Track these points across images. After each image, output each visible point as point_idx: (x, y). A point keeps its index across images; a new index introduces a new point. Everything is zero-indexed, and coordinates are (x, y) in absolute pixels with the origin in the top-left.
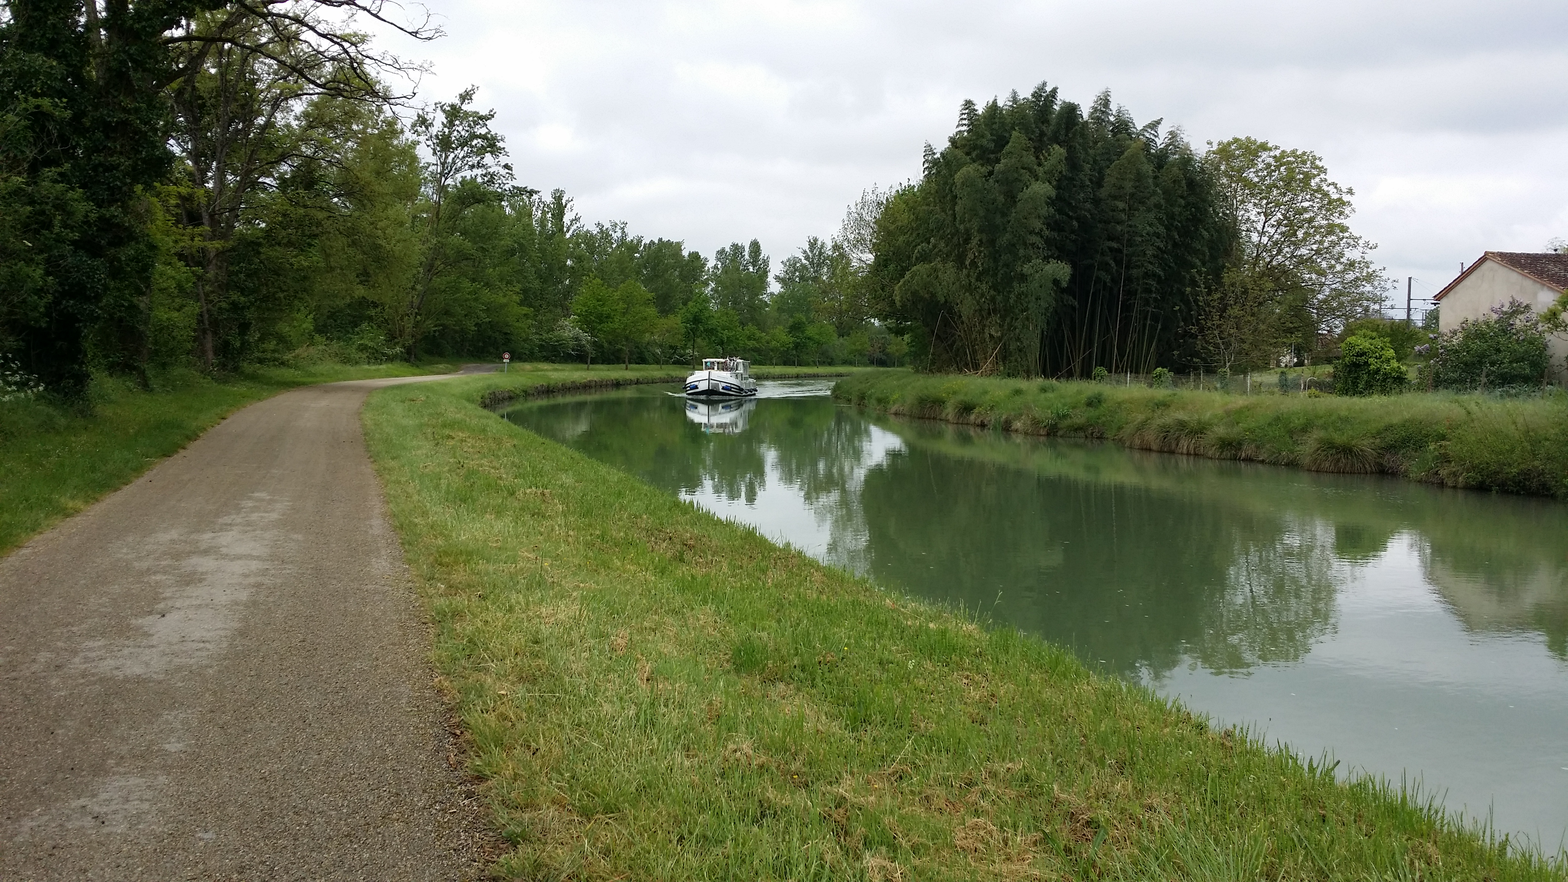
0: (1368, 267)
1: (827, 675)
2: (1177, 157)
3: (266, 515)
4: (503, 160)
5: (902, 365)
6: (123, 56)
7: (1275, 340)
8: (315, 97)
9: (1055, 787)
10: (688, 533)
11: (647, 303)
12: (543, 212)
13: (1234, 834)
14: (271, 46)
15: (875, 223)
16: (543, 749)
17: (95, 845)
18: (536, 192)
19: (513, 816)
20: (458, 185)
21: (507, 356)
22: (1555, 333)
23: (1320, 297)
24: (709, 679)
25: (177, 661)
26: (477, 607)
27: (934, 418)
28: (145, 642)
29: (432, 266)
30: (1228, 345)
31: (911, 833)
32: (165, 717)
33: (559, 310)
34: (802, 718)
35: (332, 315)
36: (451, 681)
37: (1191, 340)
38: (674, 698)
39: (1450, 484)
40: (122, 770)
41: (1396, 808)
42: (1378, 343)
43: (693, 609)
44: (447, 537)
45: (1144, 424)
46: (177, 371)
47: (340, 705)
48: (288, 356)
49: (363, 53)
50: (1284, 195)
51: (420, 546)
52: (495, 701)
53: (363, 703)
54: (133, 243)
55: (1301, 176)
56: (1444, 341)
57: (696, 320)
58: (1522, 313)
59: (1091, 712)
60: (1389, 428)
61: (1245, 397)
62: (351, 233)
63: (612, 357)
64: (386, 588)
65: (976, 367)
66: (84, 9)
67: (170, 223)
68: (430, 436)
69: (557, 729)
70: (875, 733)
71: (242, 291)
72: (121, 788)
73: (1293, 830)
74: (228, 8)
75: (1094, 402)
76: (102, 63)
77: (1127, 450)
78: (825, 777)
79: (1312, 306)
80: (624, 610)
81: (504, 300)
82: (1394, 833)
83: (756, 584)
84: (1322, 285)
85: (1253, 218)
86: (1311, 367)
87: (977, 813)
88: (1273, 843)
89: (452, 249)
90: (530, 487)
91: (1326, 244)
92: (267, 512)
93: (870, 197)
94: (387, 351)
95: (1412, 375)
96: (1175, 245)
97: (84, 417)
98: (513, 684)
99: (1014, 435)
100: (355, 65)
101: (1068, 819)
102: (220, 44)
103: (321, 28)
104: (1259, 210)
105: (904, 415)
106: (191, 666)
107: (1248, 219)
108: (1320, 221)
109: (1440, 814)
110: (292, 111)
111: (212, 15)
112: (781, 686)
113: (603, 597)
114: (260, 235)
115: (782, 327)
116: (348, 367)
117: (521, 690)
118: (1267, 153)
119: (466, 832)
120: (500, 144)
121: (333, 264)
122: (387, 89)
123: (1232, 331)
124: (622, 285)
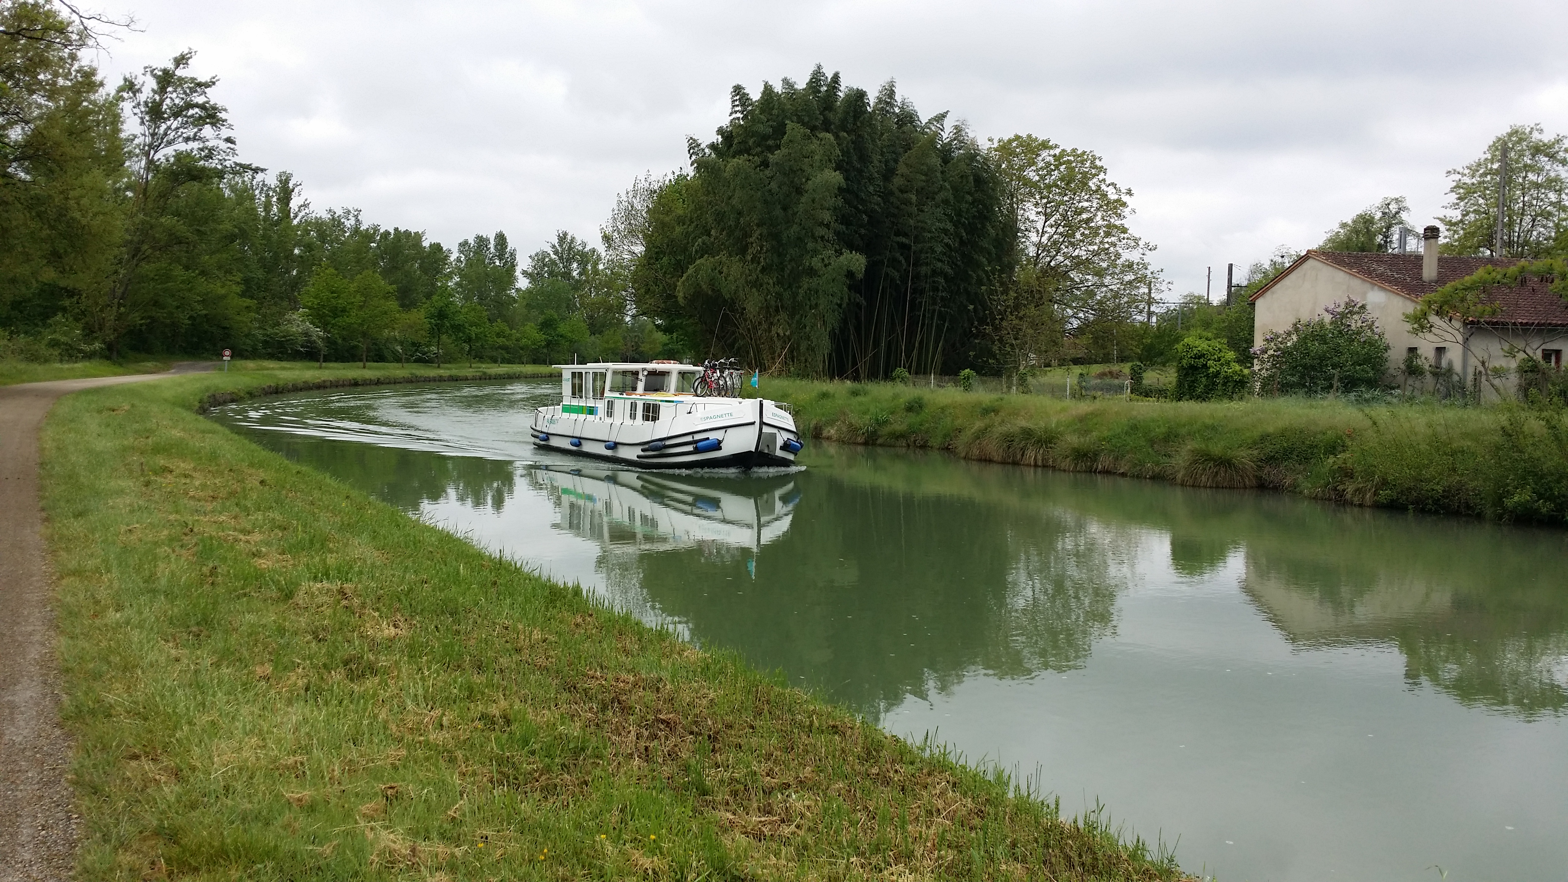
0: (1146, 269)
2: (961, 151)
4: (225, 133)
11: (387, 296)
12: (267, 196)
15: (648, 213)
18: (261, 171)
20: (171, 159)
21: (227, 353)
23: (1097, 298)
29: (137, 250)
33: (285, 303)
35: (17, 305)
50: (1064, 194)
55: (1081, 176)
56: (1279, 343)
57: (441, 315)
58: (1357, 313)
62: (36, 203)
63: (346, 354)
65: (764, 368)
75: (914, 407)
81: (223, 291)
84: (1100, 286)
89: (164, 232)
91: (1103, 246)
93: (643, 184)
94: (83, 347)
99: (826, 444)
104: (1039, 210)
107: (1028, 219)
108: (1099, 221)
115: (532, 324)
116: (34, 366)
118: (1047, 152)
120: (222, 115)
124: (359, 276)
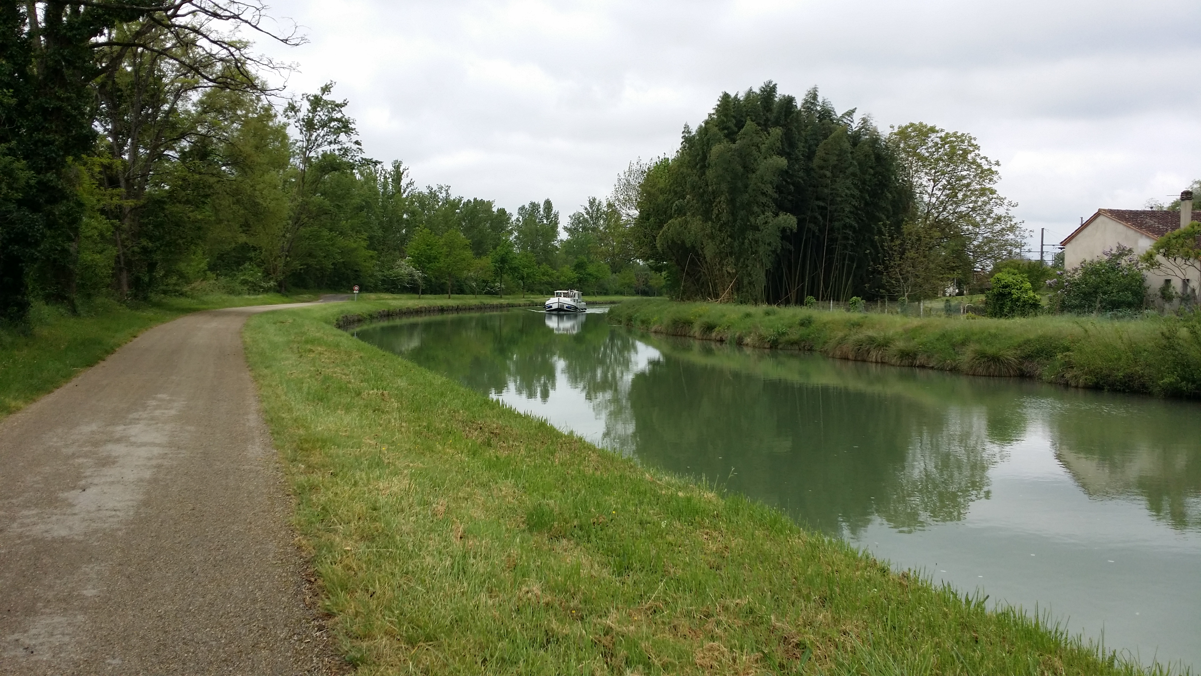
0: (1011, 221)
1: (599, 532)
2: (867, 137)
3: (166, 411)
4: (354, 138)
5: (660, 294)
6: (59, 57)
7: (941, 276)
8: (208, 89)
9: (773, 617)
10: (495, 424)
11: (465, 247)
12: (385, 178)
13: (908, 652)
14: (174, 49)
15: (640, 187)
16: (379, 592)
17: (25, 670)
18: (380, 163)
19: (354, 644)
20: (320, 157)
21: (356, 288)
22: (1151, 270)
23: (975, 243)
24: (509, 537)
25: (94, 525)
26: (329, 482)
27: (685, 336)
28: (69, 511)
29: (298, 219)
30: (906, 279)
31: (662, 654)
32: (84, 569)
33: (397, 253)
34: (579, 566)
35: (221, 257)
36: (308, 540)
37: (879, 276)
38: (481, 552)
39: (1073, 384)
40: (48, 610)
41: (1031, 632)
42: (1019, 278)
43: (497, 483)
44: (307, 428)
45: (844, 339)
46: (99, 300)
47: (221, 559)
48: (186, 289)
49: (245, 56)
50: (948, 166)
51: (286, 435)
52: (342, 556)
53: (239, 558)
54: (65, 201)
55: (961, 152)
56: (1068, 276)
57: (503, 260)
58: (1126, 255)
59: (800, 559)
60: (1027, 342)
61: (918, 319)
62: (236, 193)
63: (438, 289)
64: (259, 468)
65: (717, 296)
66: (27, 21)
67: (94, 186)
68: (296, 350)
69: (390, 577)
70: (635, 578)
71: (151, 238)
72: (48, 625)
73: (953, 649)
74: (141, 20)
75: (806, 323)
76: (42, 62)
77: (831, 359)
78: (597, 612)
79: (969, 250)
80: (443, 483)
81: (355, 245)
82: (1029, 650)
83: (547, 463)
84: (977, 234)
85: (924, 183)
86: (969, 297)
87: (712, 639)
88: (937, 659)
89: (315, 206)
90: (373, 389)
91: (979, 203)
92: (166, 409)
93: (635, 167)
94: (263, 284)
95: (1044, 302)
96: (867, 204)
97: (26, 336)
98: (356, 542)
99: (745, 348)
100: (239, 64)
101: (782, 641)
102: (134, 48)
103: (213, 36)
104: (930, 178)
105: (662, 333)
106: (105, 529)
107: (921, 185)
108: (975, 186)
109: (1064, 636)
110: (190, 100)
111: (128, 25)
112: (564, 542)
113: (427, 474)
114: (165, 195)
115: (569, 266)
116: (232, 297)
117: (362, 546)
118: (935, 134)
119: (317, 657)
120: (352, 126)
121: (221, 218)
122: (264, 83)
123: (909, 269)
124: (446, 234)
